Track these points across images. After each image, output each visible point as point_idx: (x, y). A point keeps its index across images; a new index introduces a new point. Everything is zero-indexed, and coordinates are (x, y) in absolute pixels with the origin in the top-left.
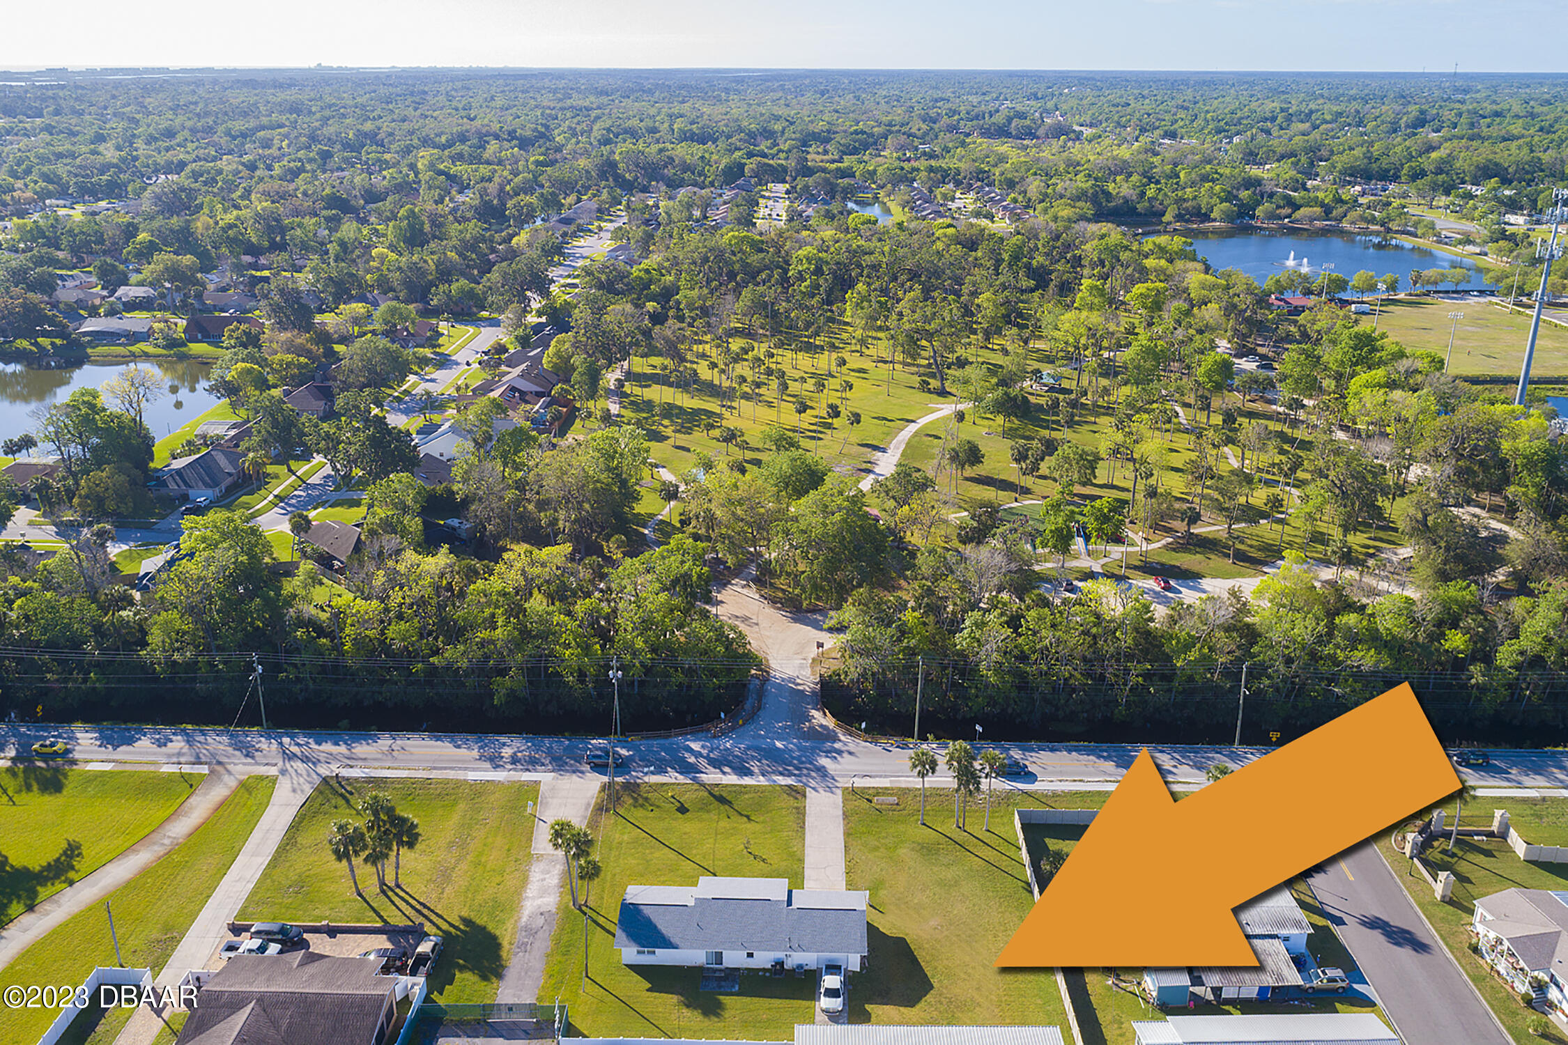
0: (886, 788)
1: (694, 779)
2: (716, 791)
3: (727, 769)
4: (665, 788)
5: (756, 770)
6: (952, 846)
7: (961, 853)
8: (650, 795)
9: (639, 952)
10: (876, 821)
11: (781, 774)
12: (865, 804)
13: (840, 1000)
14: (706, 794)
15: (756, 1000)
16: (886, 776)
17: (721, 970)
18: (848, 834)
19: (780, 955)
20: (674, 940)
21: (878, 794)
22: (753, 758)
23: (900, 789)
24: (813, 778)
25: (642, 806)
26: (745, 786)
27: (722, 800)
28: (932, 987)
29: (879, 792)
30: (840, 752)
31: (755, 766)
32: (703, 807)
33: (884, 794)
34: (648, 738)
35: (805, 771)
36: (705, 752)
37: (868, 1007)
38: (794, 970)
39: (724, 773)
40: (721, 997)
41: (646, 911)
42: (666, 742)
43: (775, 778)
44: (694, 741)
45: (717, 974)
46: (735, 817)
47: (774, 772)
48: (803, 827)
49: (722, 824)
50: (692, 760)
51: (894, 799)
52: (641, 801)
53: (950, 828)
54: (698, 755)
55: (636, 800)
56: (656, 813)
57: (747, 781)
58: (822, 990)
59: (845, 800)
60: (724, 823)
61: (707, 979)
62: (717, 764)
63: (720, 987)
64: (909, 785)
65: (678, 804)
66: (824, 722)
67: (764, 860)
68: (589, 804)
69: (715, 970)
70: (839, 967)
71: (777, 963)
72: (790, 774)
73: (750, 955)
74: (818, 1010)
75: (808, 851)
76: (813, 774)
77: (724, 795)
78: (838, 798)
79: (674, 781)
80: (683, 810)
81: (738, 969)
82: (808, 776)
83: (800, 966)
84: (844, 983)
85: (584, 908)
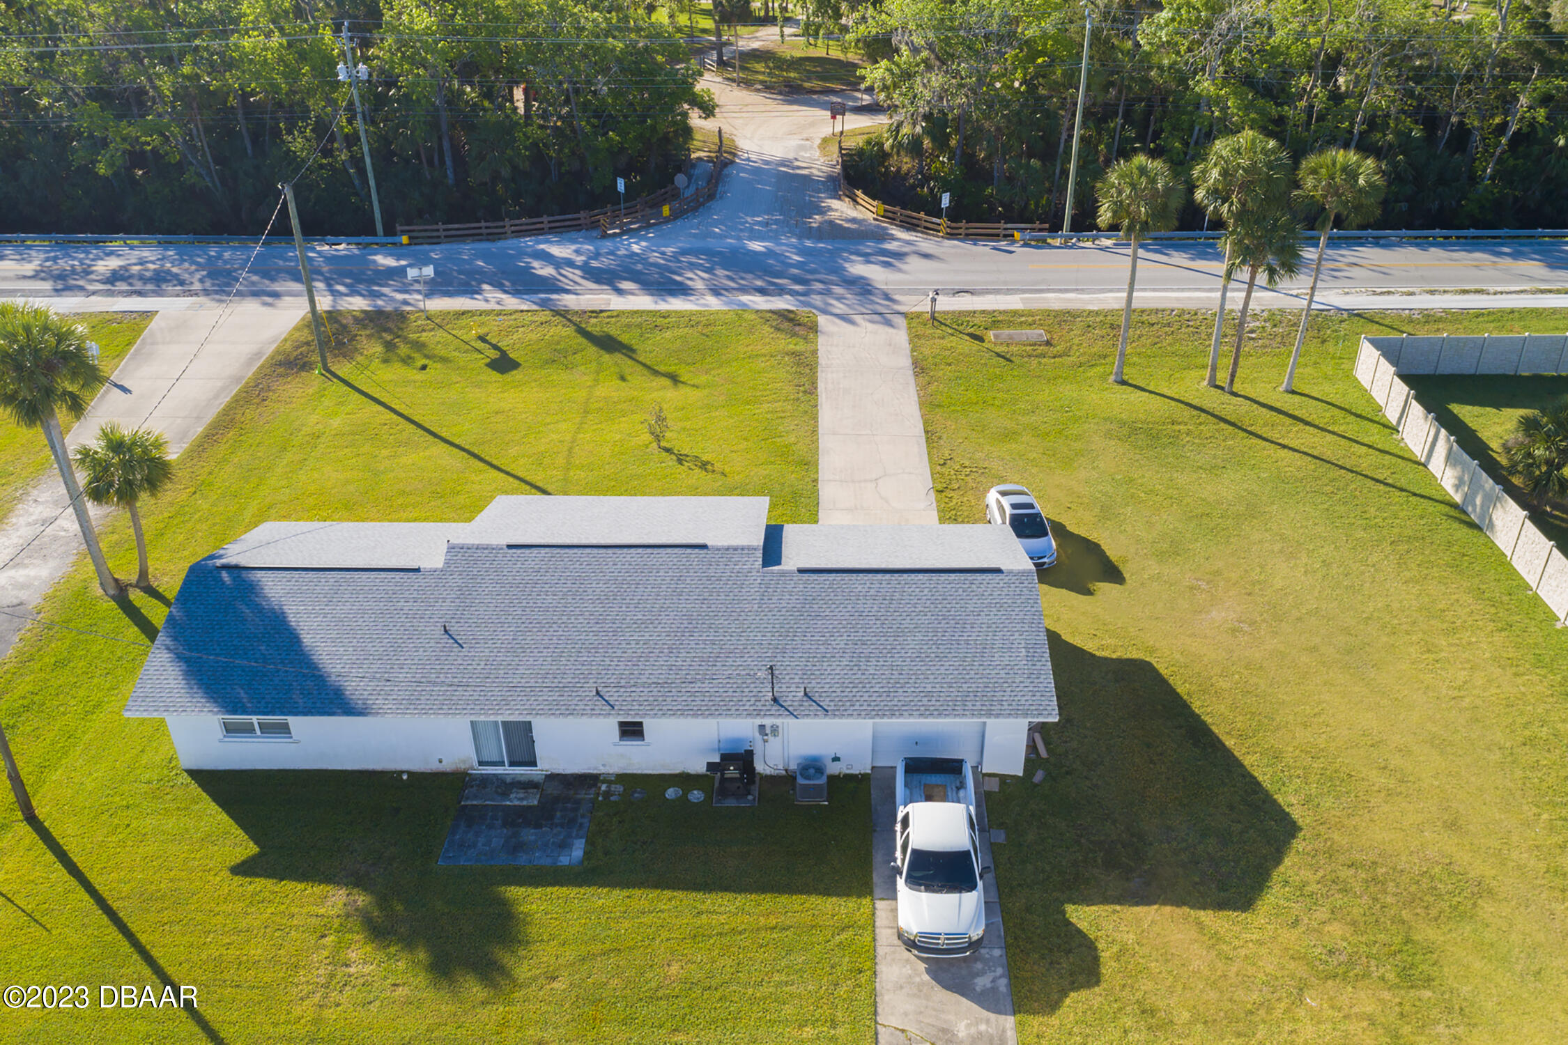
0: (1015, 313)
1: (544, 304)
2: (593, 326)
3: (626, 285)
4: (464, 321)
5: (699, 285)
6: (1210, 426)
7: (1241, 441)
8: (424, 337)
9: (230, 729)
10: (999, 377)
11: (762, 291)
12: (967, 345)
13: (971, 901)
14: (569, 331)
15: (642, 898)
16: (1009, 292)
17: (528, 785)
18: (929, 405)
19: (740, 728)
20: (355, 688)
21: (995, 324)
22: (692, 266)
23: (1048, 313)
24: (840, 298)
25: (407, 361)
26: (665, 315)
27: (608, 344)
28: (1290, 829)
29: (996, 320)
30: (899, 256)
31: (697, 280)
32: (558, 358)
33: (1010, 324)
34: (451, 238)
35: (818, 286)
36: (580, 259)
37: (1082, 916)
38: (788, 779)
39: (620, 292)
40: (515, 892)
41: (274, 590)
42: (493, 247)
43: (745, 298)
44: (558, 243)
45: (515, 800)
46: (639, 379)
47: (744, 290)
48: (811, 390)
49: (600, 391)
50: (546, 271)
51: (1039, 333)
52: (404, 350)
53: (1195, 386)
54: (558, 263)
55: (390, 346)
56: (435, 369)
57: (676, 304)
58: (901, 860)
59: (915, 338)
60: (609, 389)
61: (471, 817)
62: (606, 278)
63: (516, 848)
64: (1070, 306)
65: (494, 354)
66: (852, 213)
67: (704, 466)
68: (258, 354)
69: (505, 786)
70: (953, 767)
71: (727, 758)
72: (781, 291)
73: (632, 730)
74: (885, 936)
75: (826, 441)
76: (838, 290)
77: (613, 332)
78: (900, 336)
79: (492, 306)
80: (503, 364)
81: (588, 780)
82: (828, 292)
83: (812, 766)
84: (981, 824)
85: (136, 596)
